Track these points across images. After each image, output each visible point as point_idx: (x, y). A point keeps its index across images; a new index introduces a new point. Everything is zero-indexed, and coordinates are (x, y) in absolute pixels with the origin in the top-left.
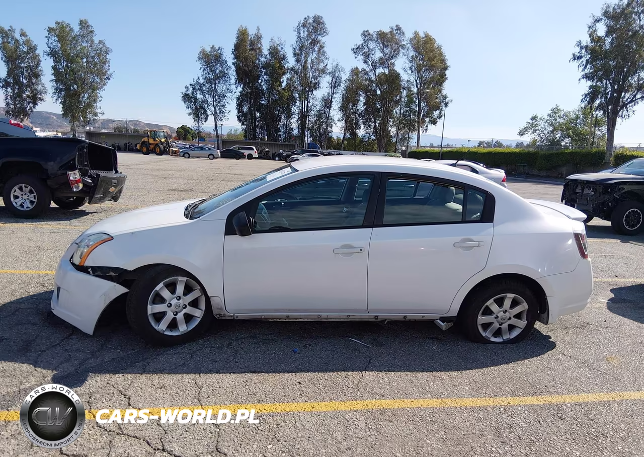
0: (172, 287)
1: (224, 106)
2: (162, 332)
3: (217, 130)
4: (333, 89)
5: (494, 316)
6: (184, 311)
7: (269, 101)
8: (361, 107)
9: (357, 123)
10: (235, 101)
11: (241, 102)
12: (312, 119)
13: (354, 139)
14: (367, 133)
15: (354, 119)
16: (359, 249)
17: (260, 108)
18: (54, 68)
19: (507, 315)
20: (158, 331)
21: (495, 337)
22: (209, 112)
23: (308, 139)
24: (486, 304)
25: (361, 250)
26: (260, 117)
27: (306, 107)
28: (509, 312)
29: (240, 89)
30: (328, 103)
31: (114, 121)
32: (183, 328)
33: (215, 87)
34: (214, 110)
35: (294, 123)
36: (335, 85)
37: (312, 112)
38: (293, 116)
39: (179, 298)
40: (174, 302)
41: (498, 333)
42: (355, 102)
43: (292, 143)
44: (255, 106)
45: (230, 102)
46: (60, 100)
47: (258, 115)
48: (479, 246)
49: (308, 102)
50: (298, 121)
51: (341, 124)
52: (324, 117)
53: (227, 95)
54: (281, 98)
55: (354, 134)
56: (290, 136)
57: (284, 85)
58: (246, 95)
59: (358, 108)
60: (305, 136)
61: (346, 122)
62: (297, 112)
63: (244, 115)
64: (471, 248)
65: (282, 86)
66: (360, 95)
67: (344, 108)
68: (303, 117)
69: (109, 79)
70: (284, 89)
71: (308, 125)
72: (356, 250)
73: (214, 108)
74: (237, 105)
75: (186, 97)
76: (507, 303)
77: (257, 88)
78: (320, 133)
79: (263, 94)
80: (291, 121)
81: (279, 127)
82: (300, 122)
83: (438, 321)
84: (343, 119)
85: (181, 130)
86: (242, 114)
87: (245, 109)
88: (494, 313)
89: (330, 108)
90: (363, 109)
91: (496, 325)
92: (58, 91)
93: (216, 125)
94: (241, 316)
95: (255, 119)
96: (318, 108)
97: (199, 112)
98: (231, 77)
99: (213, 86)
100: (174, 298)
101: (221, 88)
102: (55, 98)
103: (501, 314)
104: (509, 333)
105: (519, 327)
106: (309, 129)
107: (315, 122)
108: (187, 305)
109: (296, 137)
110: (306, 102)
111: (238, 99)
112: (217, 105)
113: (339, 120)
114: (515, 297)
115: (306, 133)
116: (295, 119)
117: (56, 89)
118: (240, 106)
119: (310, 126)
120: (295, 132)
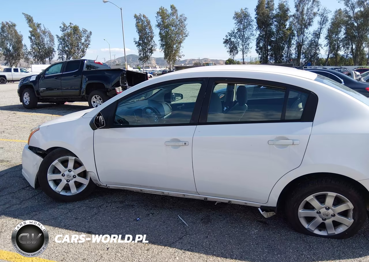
0: (65, 163)
1: (248, 44)
2: (58, 193)
3: (243, 59)
4: (321, 25)
5: (316, 211)
6: (74, 180)
7: (277, 39)
8: (342, 35)
9: (338, 47)
10: (255, 40)
11: (259, 41)
12: (305, 46)
13: (336, 58)
14: (345, 53)
15: (336, 44)
16: (184, 143)
17: (270, 43)
18: (160, 34)
19: (330, 212)
20: (56, 192)
21: (320, 230)
22: (239, 49)
23: (302, 60)
24: (305, 200)
25: (185, 144)
26: (270, 49)
27: (301, 39)
28: (332, 209)
29: (258, 33)
30: (317, 35)
31: (195, 60)
32: (74, 191)
33: (243, 33)
34: (242, 47)
35: (293, 50)
36: (322, 23)
37: (306, 42)
38: (293, 46)
39: (70, 171)
40: (67, 173)
41: (322, 227)
42: (337, 33)
43: (291, 63)
44: (267, 42)
45: (252, 41)
46: (163, 51)
47: (269, 47)
48: (293, 144)
49: (304, 35)
50: (295, 49)
51: (327, 48)
52: (314, 45)
53: (251, 37)
54: (285, 35)
55: (336, 55)
56: (289, 59)
57: (287, 27)
58: (262, 36)
59: (339, 36)
60: (300, 58)
61: (330, 47)
62: (295, 43)
63: (261, 48)
64: (285, 146)
65: (286, 28)
66: (342, 28)
67: (329, 37)
68: (299, 46)
69: (187, 36)
70: (287, 30)
71: (303, 51)
72: (180, 144)
73: (243, 46)
74: (257, 43)
75: (226, 42)
76: (329, 201)
77: (270, 31)
78: (311, 55)
79: (273, 34)
80: (291, 49)
81: (283, 54)
82: (297, 49)
83: (259, 209)
84: (328, 45)
85: (228, 62)
86: (259, 48)
87: (261, 45)
88: (316, 209)
89: (318, 38)
90: (343, 37)
91: (319, 220)
92: (162, 45)
93: (243, 57)
94: (112, 186)
95: (268, 50)
96: (310, 39)
97: (233, 49)
98: (254, 26)
99: (242, 33)
100: (67, 170)
101: (247, 34)
102: (161, 50)
103: (323, 210)
104: (335, 229)
105: (345, 225)
106: (303, 53)
107: (308, 48)
108: (77, 176)
109: (294, 60)
110: (302, 35)
111: (257, 39)
112: (244, 45)
113: (324, 46)
114: (336, 195)
115: (301, 56)
116: (293, 48)
117: (161, 45)
118: (258, 43)
119: (304, 51)
120: (293, 56)
